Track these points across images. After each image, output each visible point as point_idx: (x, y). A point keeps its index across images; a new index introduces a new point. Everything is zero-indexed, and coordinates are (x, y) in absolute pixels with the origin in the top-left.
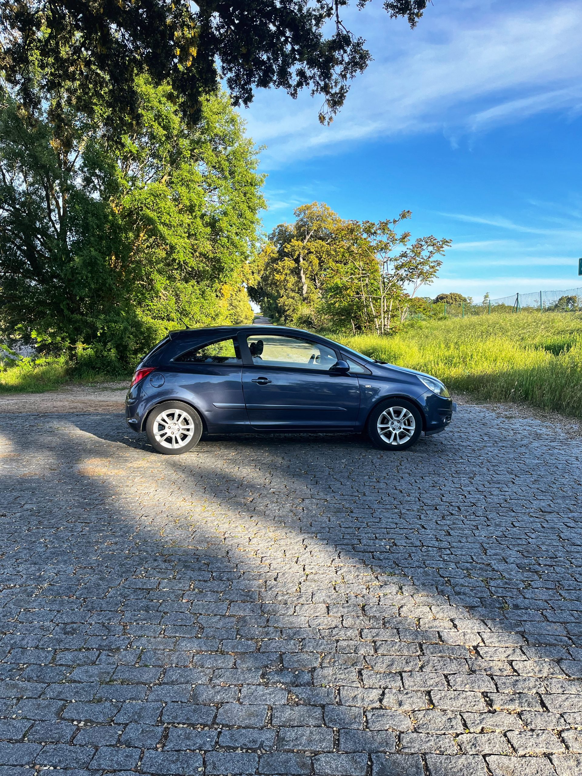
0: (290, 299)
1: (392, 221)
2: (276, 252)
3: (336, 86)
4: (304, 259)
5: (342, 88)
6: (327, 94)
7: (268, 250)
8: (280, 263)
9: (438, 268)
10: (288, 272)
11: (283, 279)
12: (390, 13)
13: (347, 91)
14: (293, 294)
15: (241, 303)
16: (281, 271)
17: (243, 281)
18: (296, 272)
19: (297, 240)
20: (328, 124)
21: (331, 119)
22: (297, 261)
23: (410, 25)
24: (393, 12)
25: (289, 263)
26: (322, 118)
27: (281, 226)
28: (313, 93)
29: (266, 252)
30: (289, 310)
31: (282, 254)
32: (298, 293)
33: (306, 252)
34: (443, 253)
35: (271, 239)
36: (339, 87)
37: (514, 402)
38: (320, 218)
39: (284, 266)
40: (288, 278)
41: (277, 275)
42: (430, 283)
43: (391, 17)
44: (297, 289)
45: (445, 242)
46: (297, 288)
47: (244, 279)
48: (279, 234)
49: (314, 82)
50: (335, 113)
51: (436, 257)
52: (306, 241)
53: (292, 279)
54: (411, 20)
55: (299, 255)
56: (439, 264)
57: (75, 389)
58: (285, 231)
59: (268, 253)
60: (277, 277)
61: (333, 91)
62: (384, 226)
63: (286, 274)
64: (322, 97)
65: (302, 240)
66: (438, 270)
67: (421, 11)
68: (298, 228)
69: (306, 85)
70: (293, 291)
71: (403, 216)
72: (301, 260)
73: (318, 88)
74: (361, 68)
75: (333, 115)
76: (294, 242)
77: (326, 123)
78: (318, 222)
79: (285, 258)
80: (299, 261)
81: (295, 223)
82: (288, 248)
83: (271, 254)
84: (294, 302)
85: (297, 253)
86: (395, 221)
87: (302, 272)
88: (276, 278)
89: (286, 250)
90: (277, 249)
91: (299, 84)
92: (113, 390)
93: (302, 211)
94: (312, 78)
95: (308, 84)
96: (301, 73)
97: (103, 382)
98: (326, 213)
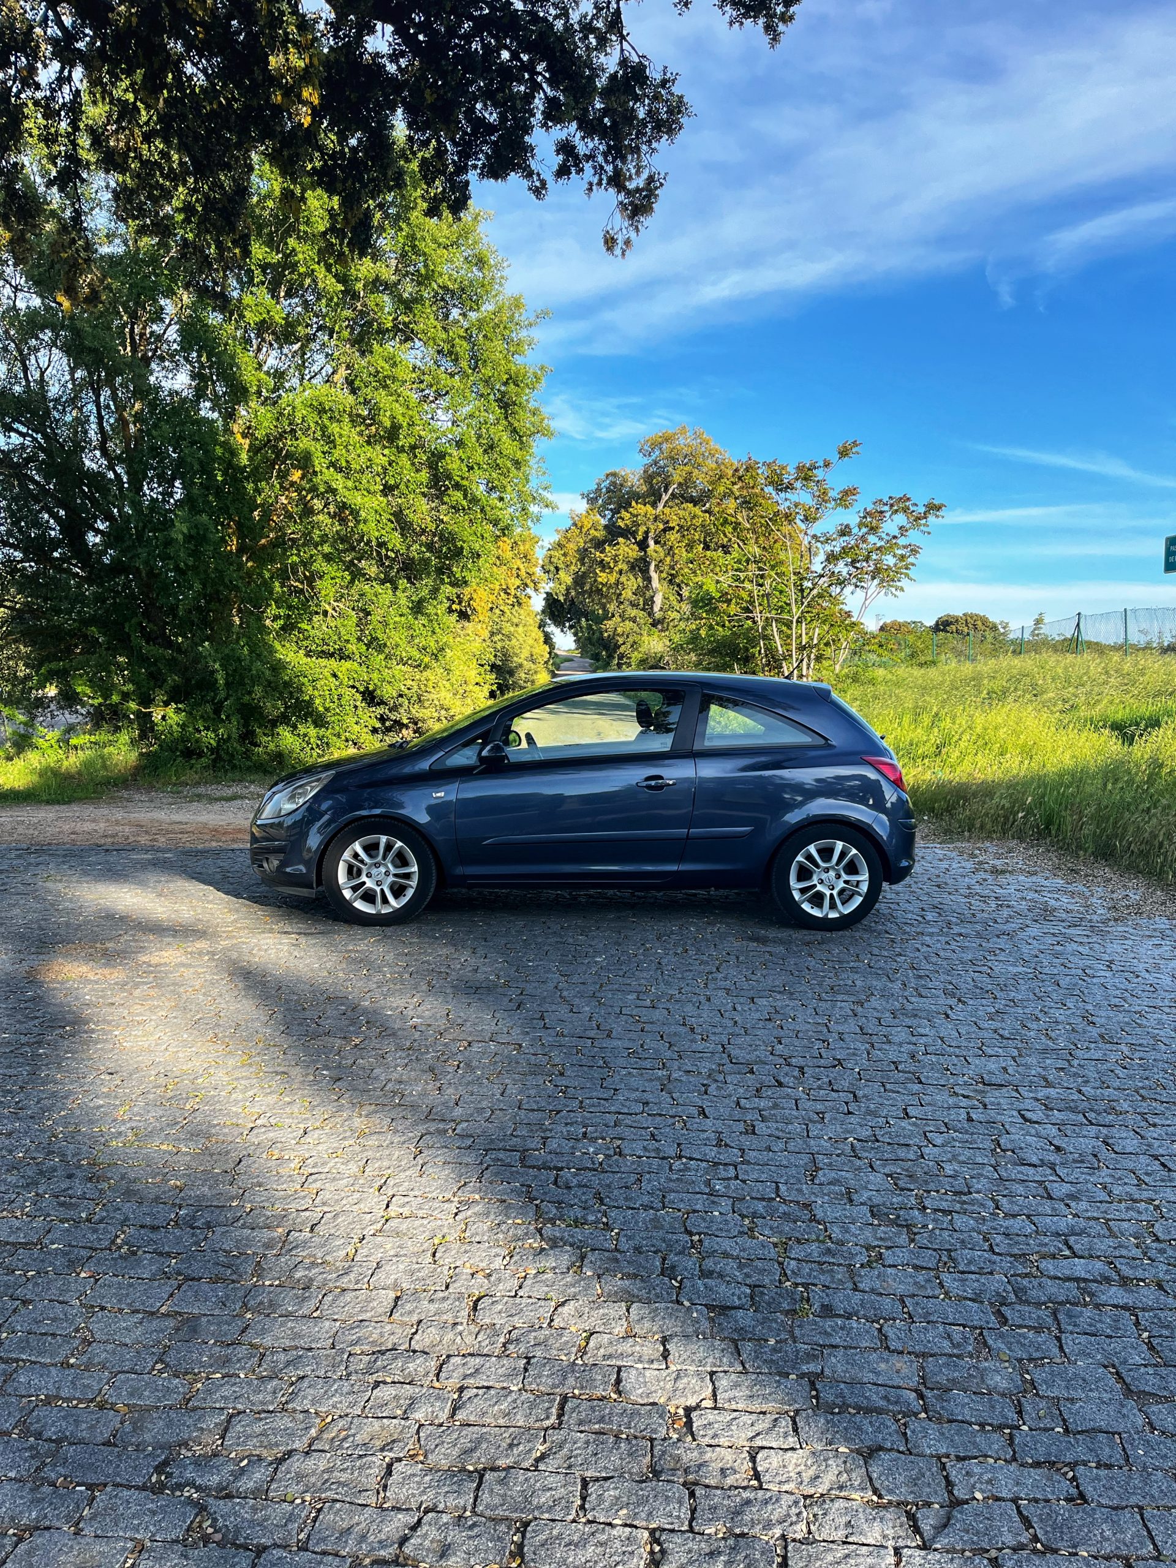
0: (627, 622)
1: (821, 463)
2: (600, 528)
3: (638, 173)
4: (656, 542)
5: (651, 179)
6: (619, 192)
7: (586, 523)
8: (608, 548)
9: (911, 560)
10: (625, 567)
11: (612, 580)
12: (727, 16)
13: (662, 185)
14: (633, 612)
15: (520, 629)
16: (612, 565)
17: (526, 585)
18: (640, 567)
19: (645, 504)
20: (623, 254)
21: (627, 242)
22: (643, 545)
23: (767, 39)
24: (734, 13)
25: (626, 549)
26: (610, 242)
27: (614, 475)
28: (590, 189)
29: (582, 527)
30: (624, 643)
31: (614, 533)
32: (643, 609)
33: (661, 526)
34: (926, 530)
35: (592, 501)
36: (645, 175)
37: (1021, 839)
38: (691, 459)
39: (616, 556)
40: (623, 579)
41: (602, 574)
42: (898, 593)
43: (731, 23)
44: (641, 603)
45: (930, 506)
46: (641, 599)
47: (528, 582)
48: (609, 491)
49: (594, 167)
50: (637, 230)
51: (914, 537)
52: (660, 506)
53: (632, 583)
54: (769, 28)
55: (647, 533)
56: (914, 551)
57: (137, 797)
58: (622, 485)
59: (584, 530)
60: (603, 577)
61: (631, 185)
62: (805, 474)
63: (620, 572)
64: (611, 197)
65: (654, 505)
66: (913, 565)
67: (792, 9)
68: (648, 478)
69: (578, 173)
70: (634, 605)
71: (844, 453)
72: (651, 543)
73: (601, 180)
74: (670, 132)
75: (633, 235)
76: (639, 508)
77: (618, 251)
78: (686, 468)
79: (621, 540)
80: (648, 546)
81: (640, 470)
82: (625, 519)
83: (592, 532)
84: (636, 628)
85: (642, 529)
86: (827, 465)
87: (652, 567)
88: (600, 580)
89: (621, 523)
90: (603, 522)
91: (563, 172)
92: (213, 800)
93: (656, 445)
94: (590, 157)
95: (580, 171)
96: (566, 148)
97: (197, 784)
98: (703, 449)
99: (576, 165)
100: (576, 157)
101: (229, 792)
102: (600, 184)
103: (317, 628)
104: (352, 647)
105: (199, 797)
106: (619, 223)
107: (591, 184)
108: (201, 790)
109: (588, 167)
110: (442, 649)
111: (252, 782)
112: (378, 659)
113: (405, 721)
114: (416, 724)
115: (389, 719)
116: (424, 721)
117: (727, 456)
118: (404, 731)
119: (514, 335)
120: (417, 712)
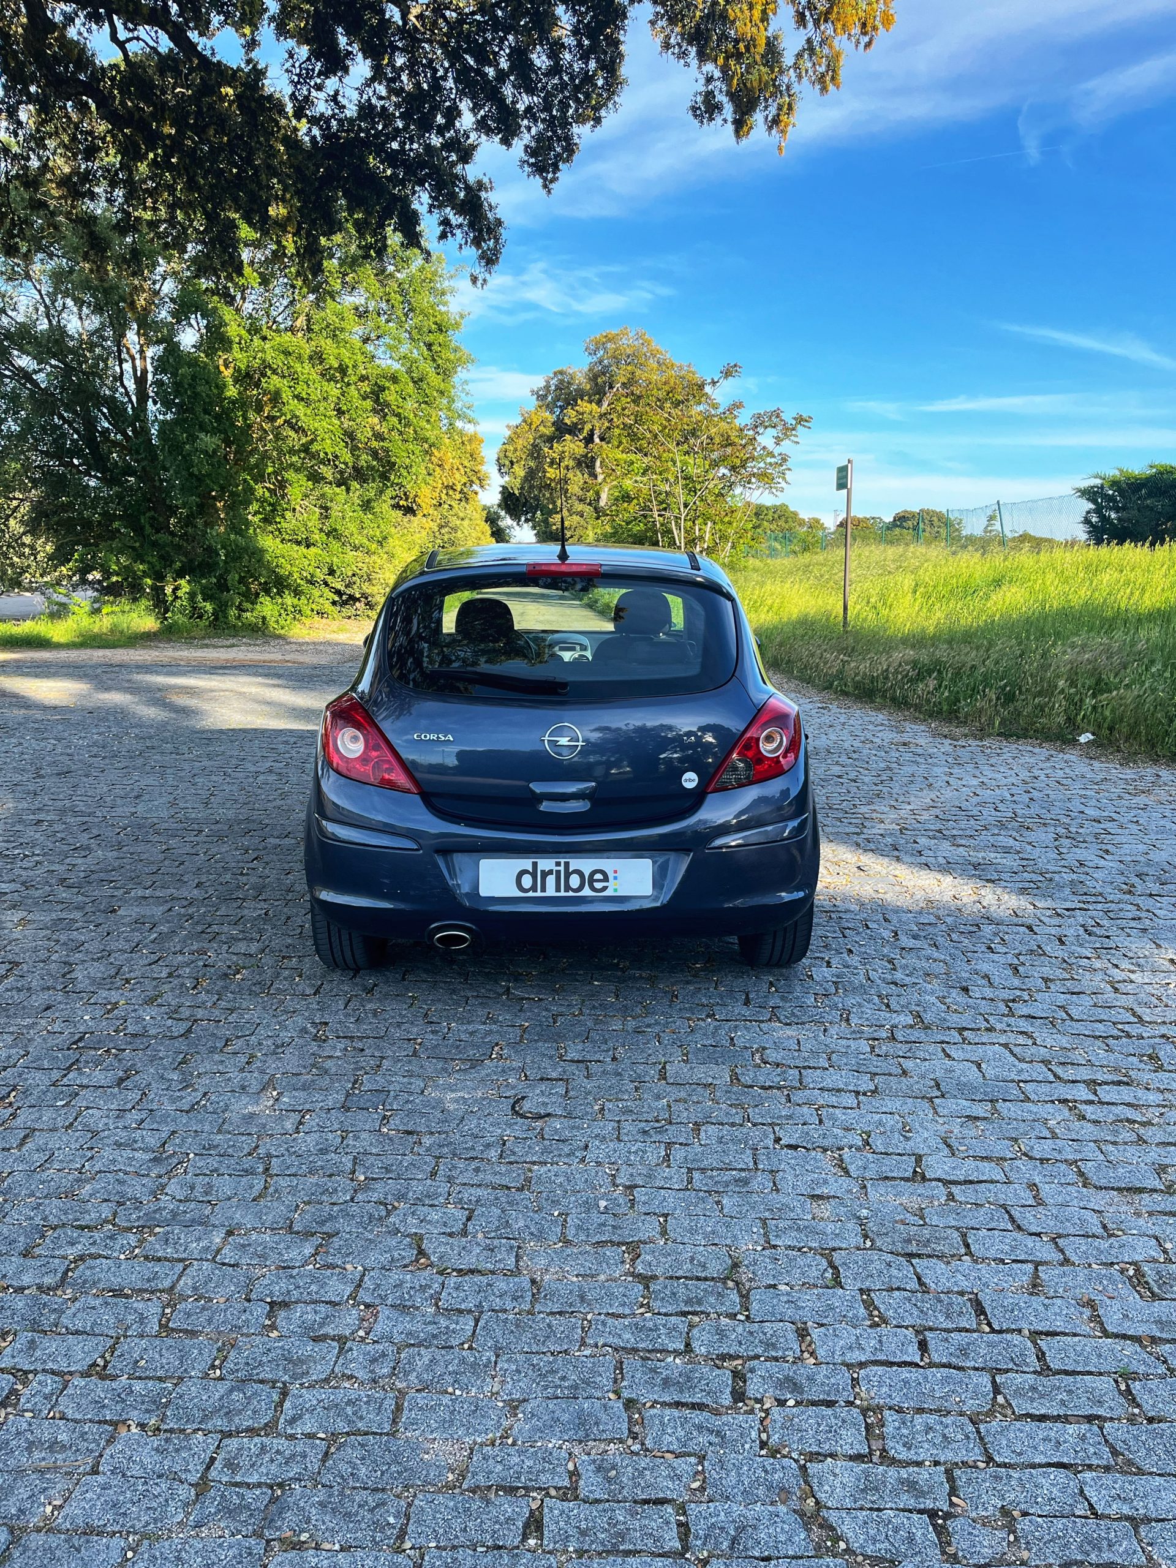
0: (574, 517)
2: (549, 424)
4: (602, 439)
7: (535, 420)
8: (555, 445)
10: (571, 463)
11: (560, 476)
14: (580, 507)
15: (466, 523)
16: (559, 461)
17: (472, 482)
18: (586, 463)
19: (590, 402)
20: (483, 287)
21: (485, 280)
22: (589, 440)
23: (545, 192)
25: (572, 445)
26: (474, 280)
27: (561, 373)
28: (460, 248)
29: (531, 424)
30: (572, 537)
31: (562, 430)
32: (590, 504)
33: (606, 424)
34: (796, 439)
35: (541, 398)
38: (634, 359)
39: (563, 452)
40: (570, 475)
41: (549, 470)
42: (778, 493)
44: (588, 498)
45: (800, 420)
46: (588, 494)
47: (474, 479)
48: (558, 388)
49: (462, 233)
50: (490, 273)
51: (786, 446)
52: (605, 404)
53: (577, 480)
54: (545, 186)
55: (592, 431)
58: (569, 383)
59: (533, 427)
60: (551, 473)
63: (567, 468)
65: (599, 403)
66: (786, 470)
68: (594, 378)
70: (581, 500)
71: (727, 374)
72: (597, 440)
75: (487, 276)
76: (584, 406)
77: (479, 285)
78: (629, 368)
79: (568, 437)
80: (593, 443)
81: (586, 368)
82: (570, 417)
83: (541, 428)
84: (582, 522)
85: (588, 427)
86: (714, 383)
87: (598, 463)
88: (548, 475)
89: (567, 421)
90: (552, 418)
91: (443, 236)
92: (215, 647)
93: (599, 345)
94: (460, 226)
95: (453, 235)
96: (446, 222)
97: (204, 638)
98: (645, 349)
99: (451, 232)
100: (451, 226)
101: (228, 643)
102: (466, 243)
103: (289, 522)
104: (317, 537)
105: (207, 646)
106: (479, 270)
107: (461, 245)
108: (206, 642)
109: (458, 232)
110: (385, 538)
111: (244, 637)
112: (335, 545)
113: (358, 596)
114: (366, 598)
115: (345, 594)
116: (373, 596)
117: (668, 356)
118: (357, 604)
119: (438, 285)
120: (367, 588)
